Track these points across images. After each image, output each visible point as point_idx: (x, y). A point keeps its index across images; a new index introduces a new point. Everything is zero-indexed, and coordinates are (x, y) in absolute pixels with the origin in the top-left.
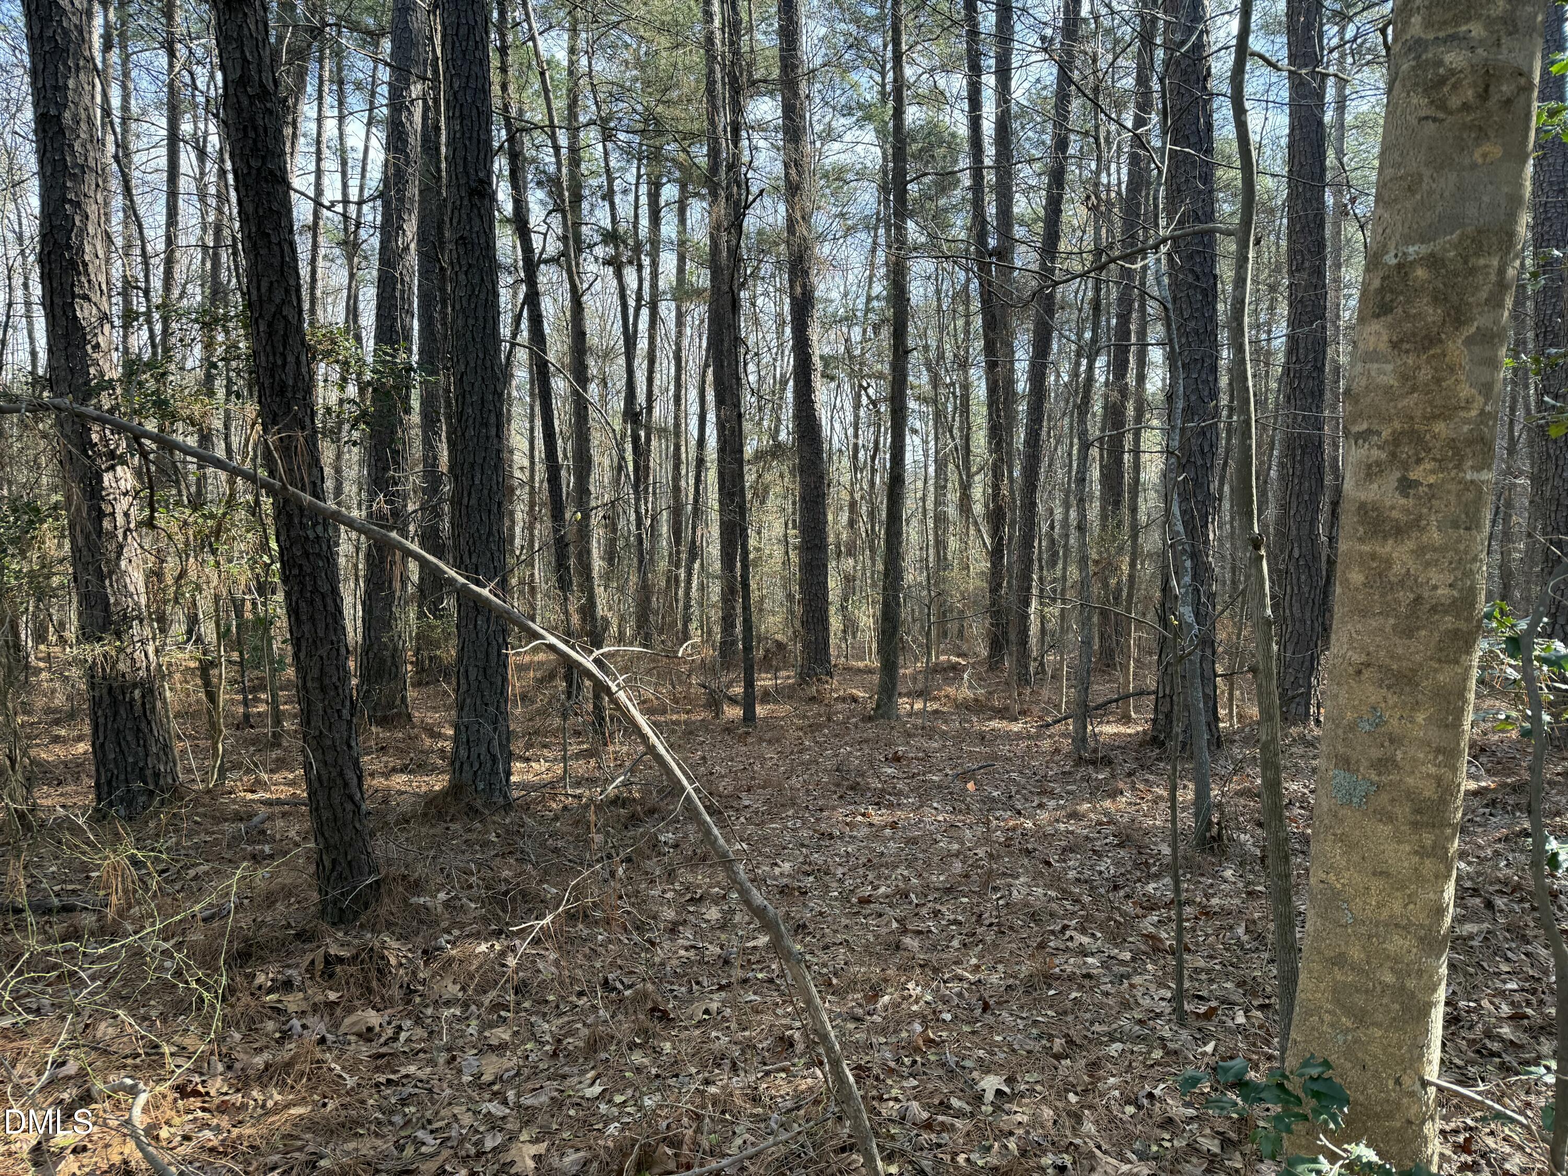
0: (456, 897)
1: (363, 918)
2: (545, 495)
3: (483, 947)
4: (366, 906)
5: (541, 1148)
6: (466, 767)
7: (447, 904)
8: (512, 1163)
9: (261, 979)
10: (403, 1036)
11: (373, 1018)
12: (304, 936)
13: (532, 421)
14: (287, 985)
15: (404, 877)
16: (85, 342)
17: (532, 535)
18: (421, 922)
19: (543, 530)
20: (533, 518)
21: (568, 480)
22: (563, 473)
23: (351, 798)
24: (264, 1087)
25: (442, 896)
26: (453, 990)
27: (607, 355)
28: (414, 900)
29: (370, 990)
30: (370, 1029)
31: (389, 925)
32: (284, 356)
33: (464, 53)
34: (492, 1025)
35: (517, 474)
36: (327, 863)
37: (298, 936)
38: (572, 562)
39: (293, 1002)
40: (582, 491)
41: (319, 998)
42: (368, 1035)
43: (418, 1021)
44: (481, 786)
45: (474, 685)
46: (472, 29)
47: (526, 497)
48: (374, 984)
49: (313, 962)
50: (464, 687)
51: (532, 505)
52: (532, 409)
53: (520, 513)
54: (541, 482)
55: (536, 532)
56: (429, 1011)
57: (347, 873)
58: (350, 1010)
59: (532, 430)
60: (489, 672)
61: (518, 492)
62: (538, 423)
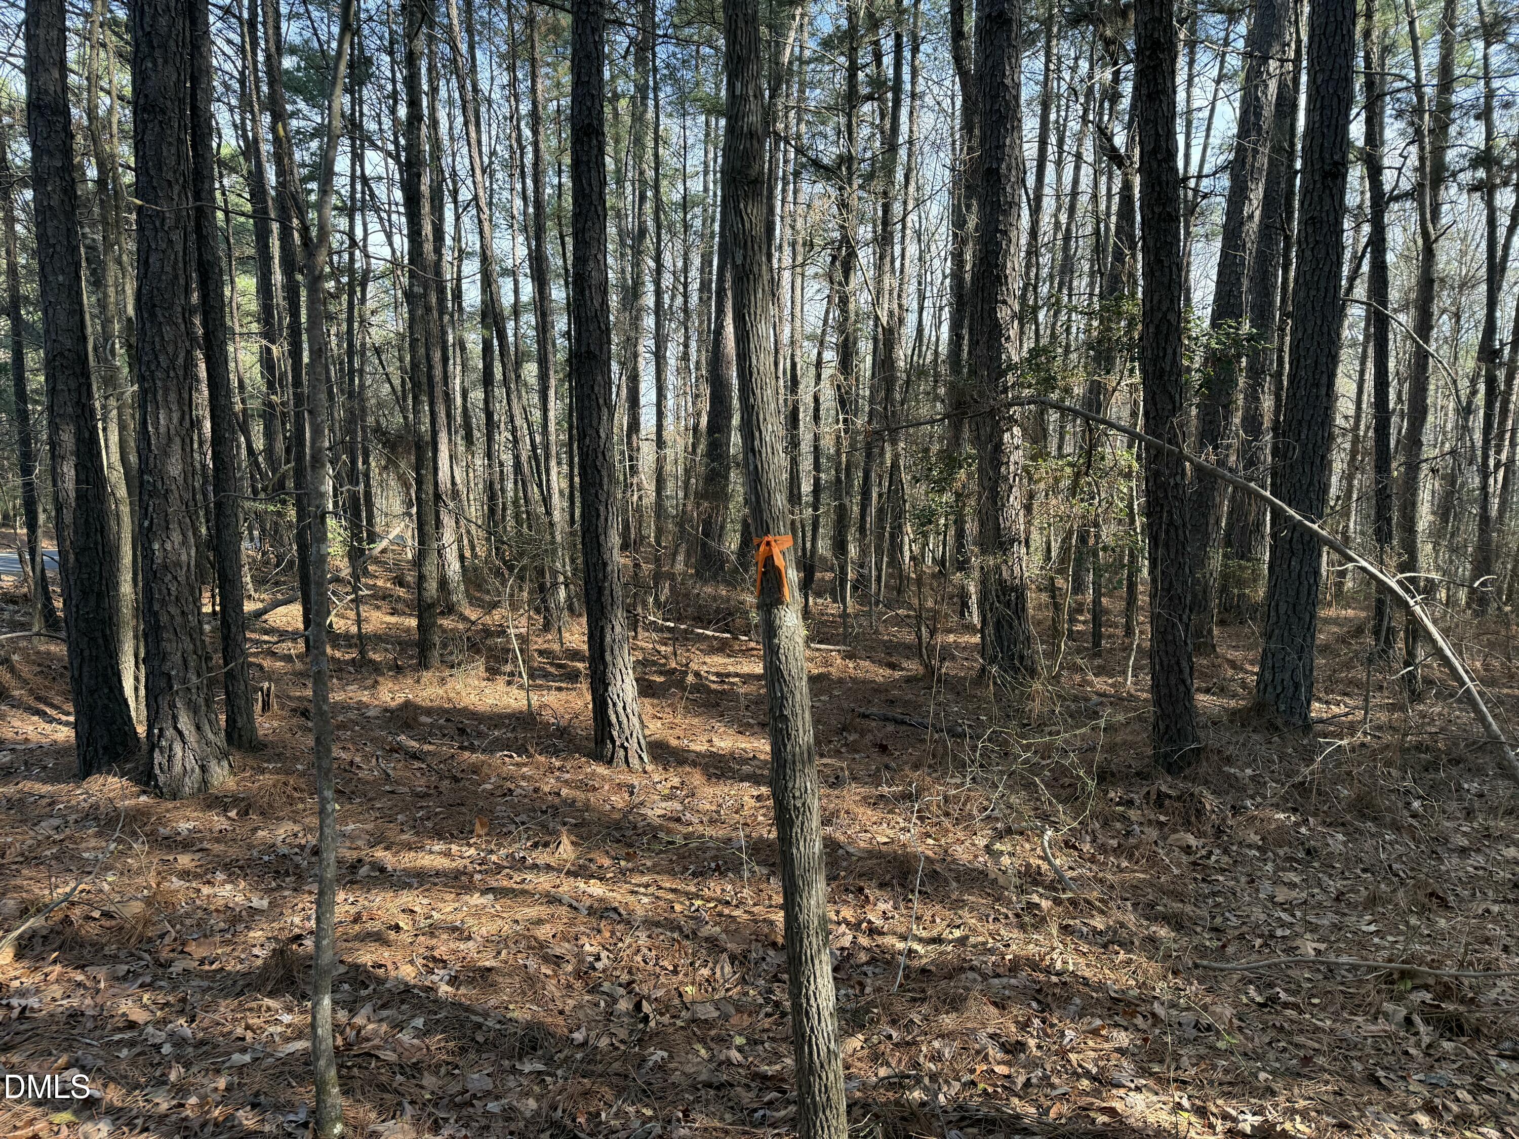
0: (1260, 775)
1: (1187, 772)
2: (1370, 444)
3: (1282, 816)
4: (1189, 764)
5: (1322, 946)
6: (1270, 689)
7: (1252, 778)
8: (1297, 948)
9: (1112, 794)
10: (1213, 858)
11: (1192, 840)
12: (1142, 775)
13: (1363, 363)
14: (1130, 803)
15: (1219, 752)
16: (1001, 335)
17: (1350, 486)
18: (1231, 785)
19: (1363, 481)
20: (1353, 467)
21: (1398, 427)
22: (1394, 419)
23: (1183, 681)
24: (1117, 857)
25: (1249, 772)
26: (1256, 839)
27: (1466, 284)
28: (1226, 769)
29: (1189, 823)
30: (1189, 847)
31: (1206, 783)
32: (1165, 349)
33: (1329, 49)
34: (1284, 870)
35: (1339, 421)
36: (1162, 726)
37: (1138, 774)
38: (1395, 516)
39: (1134, 814)
40: (1414, 441)
41: (1152, 817)
42: (1188, 850)
43: (1226, 851)
44: (1282, 707)
45: (1283, 618)
46: (1339, 24)
47: (1348, 446)
48: (1193, 819)
49: (1148, 793)
50: (1273, 619)
51: (1354, 453)
52: (1365, 351)
53: (1339, 463)
54: (1368, 428)
55: (1356, 482)
56: (1235, 848)
57: (1175, 737)
58: (1175, 831)
59: (1362, 373)
60: (1298, 608)
61: (1339, 440)
62: (1370, 366)
